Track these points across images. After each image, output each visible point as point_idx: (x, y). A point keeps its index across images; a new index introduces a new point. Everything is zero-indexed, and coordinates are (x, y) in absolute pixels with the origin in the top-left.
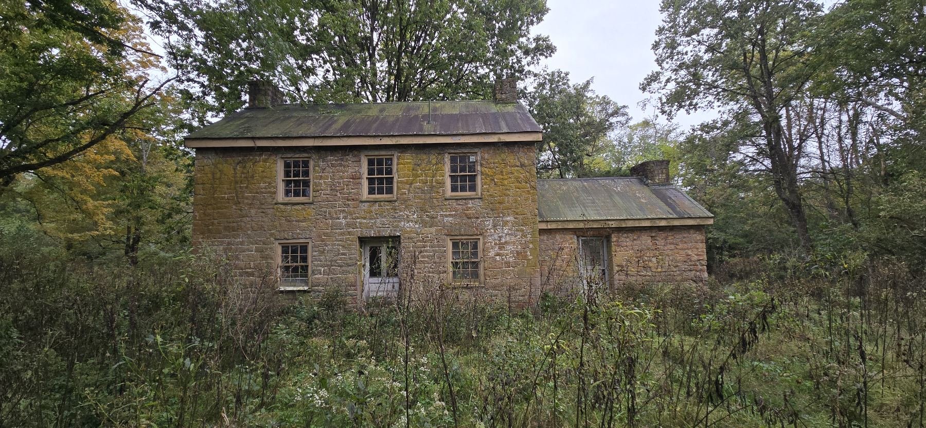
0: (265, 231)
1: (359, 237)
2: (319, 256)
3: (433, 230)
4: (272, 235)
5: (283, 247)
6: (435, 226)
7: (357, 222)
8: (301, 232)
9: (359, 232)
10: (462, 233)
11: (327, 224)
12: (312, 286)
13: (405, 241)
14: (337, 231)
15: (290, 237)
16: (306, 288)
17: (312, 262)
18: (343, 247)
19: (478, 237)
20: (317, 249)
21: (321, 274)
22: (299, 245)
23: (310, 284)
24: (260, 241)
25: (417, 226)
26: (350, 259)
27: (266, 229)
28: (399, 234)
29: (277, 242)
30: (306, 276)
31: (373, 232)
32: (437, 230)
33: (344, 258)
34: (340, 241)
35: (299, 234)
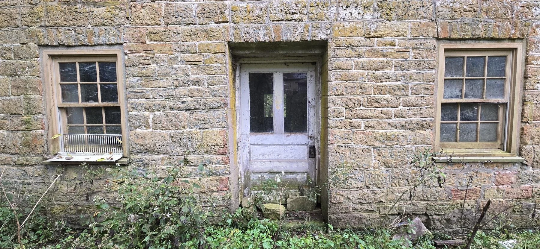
0: (17, 27)
1: (230, 44)
2: (143, 85)
3: (407, 26)
4: (30, 35)
5: (62, 65)
6: (415, 16)
7: (225, 6)
8: (96, 30)
9: (231, 31)
10: (480, 33)
11: (156, 11)
12: (131, 153)
13: (339, 52)
14: (180, 28)
15: (72, 42)
16: (116, 156)
17: (127, 99)
18: (195, 64)
19: (512, 45)
20: (134, 70)
21: (147, 126)
22: (97, 60)
23: (126, 147)
24: (9, 50)
25: (368, 17)
26: (213, 93)
27: (18, 23)
28: (324, 37)
29: (45, 53)
30: (119, 131)
31: (262, 31)
32: (416, 28)
33: (199, 91)
34: (189, 51)
35: (93, 34)
